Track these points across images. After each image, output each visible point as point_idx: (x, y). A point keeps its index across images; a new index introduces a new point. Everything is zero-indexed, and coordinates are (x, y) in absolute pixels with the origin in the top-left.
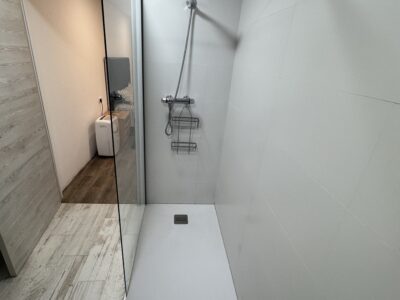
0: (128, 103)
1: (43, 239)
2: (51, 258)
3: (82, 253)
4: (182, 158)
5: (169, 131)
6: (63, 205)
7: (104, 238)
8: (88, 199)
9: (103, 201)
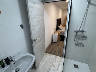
0: (60, 29)
1: (42, 61)
2: (43, 67)
3: (49, 68)
4: (78, 48)
5: (75, 40)
6: (46, 53)
7: (54, 65)
8: (51, 53)
9: (54, 54)
